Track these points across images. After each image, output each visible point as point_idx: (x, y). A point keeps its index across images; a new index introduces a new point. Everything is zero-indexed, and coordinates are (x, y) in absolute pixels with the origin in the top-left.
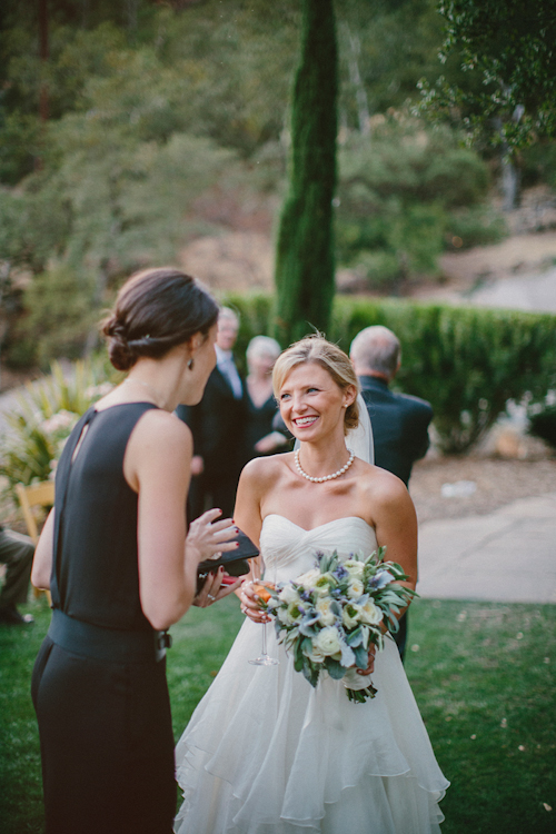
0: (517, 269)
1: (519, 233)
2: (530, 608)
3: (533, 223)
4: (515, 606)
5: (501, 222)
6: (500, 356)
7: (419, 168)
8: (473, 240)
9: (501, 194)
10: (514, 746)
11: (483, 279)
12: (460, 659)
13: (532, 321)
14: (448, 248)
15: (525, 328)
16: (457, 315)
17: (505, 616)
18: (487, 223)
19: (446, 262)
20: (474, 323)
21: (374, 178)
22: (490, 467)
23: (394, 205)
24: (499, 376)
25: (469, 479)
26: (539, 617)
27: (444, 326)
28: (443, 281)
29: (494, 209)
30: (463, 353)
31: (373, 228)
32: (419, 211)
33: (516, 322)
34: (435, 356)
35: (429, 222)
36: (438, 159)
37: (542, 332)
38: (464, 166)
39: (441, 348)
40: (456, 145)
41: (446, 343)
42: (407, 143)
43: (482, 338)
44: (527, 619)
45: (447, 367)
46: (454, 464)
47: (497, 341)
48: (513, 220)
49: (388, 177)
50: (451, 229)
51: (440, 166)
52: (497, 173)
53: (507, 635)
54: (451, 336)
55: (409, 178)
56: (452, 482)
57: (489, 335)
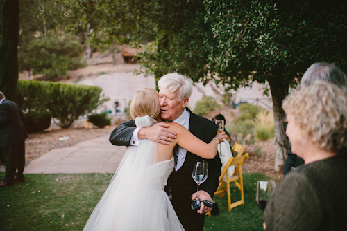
0: (90, 75)
1: (91, 65)
2: (79, 175)
3: (95, 63)
4: (75, 174)
5: (86, 62)
6: (78, 98)
7: (62, 45)
8: (77, 67)
9: (86, 54)
10: (64, 224)
11: (80, 78)
12: (54, 194)
13: (87, 88)
14: (70, 69)
15: (85, 90)
16: (65, 86)
17: (71, 178)
18: (82, 62)
19: (69, 72)
20: (70, 88)
21: (48, 48)
22: (75, 131)
23: (54, 55)
24: (78, 104)
25: (67, 136)
26: (82, 178)
27: (61, 90)
28: (69, 78)
29: (84, 58)
30: (66, 97)
31: (47, 61)
32: (61, 57)
33: (83, 88)
34: (58, 98)
35: (64, 61)
36: (67, 42)
37: (91, 91)
38: (75, 45)
39: (60, 96)
40: (73, 39)
41: (62, 95)
42: (59, 37)
43: (72, 93)
44: (78, 179)
45: (62, 102)
46: (64, 131)
47: (77, 94)
48: (89, 62)
49: (51, 46)
50: (71, 63)
51: (68, 45)
52: (85, 48)
53: (70, 184)
54: (63, 92)
55: (59, 48)
56: (62, 137)
57: (75, 92)
